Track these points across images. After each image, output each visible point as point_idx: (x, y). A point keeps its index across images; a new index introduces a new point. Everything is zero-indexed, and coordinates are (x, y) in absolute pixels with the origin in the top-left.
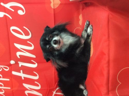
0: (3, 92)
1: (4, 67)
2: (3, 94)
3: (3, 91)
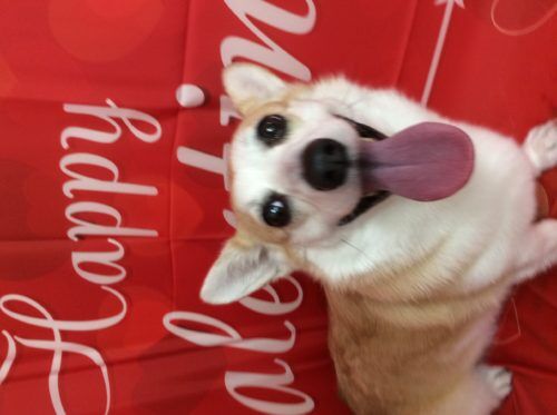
0: (119, 254)
1: (135, 122)
2: (118, 262)
3: (114, 248)
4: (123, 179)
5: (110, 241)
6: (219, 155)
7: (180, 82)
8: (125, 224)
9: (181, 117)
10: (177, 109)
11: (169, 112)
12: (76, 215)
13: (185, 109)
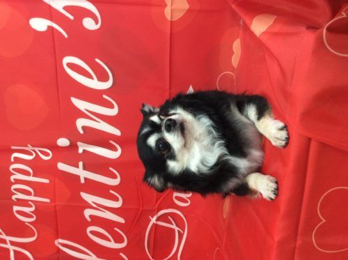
0: (33, 209)
1: (41, 152)
2: (32, 212)
3: (31, 206)
4: (33, 176)
5: (30, 202)
6: (77, 167)
8: (35, 195)
11: (55, 148)
12: (16, 190)
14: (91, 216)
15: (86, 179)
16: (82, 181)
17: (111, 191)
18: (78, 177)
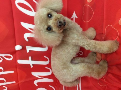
1: (6, 56)
4: (4, 71)
5: (4, 87)
6: (28, 60)
7: (16, 45)
8: (6, 82)
9: (17, 53)
10: (16, 51)
11: (14, 52)
13: (18, 51)
14: (37, 83)
15: (33, 65)
16: (32, 67)
17: (46, 68)
18: (29, 65)
